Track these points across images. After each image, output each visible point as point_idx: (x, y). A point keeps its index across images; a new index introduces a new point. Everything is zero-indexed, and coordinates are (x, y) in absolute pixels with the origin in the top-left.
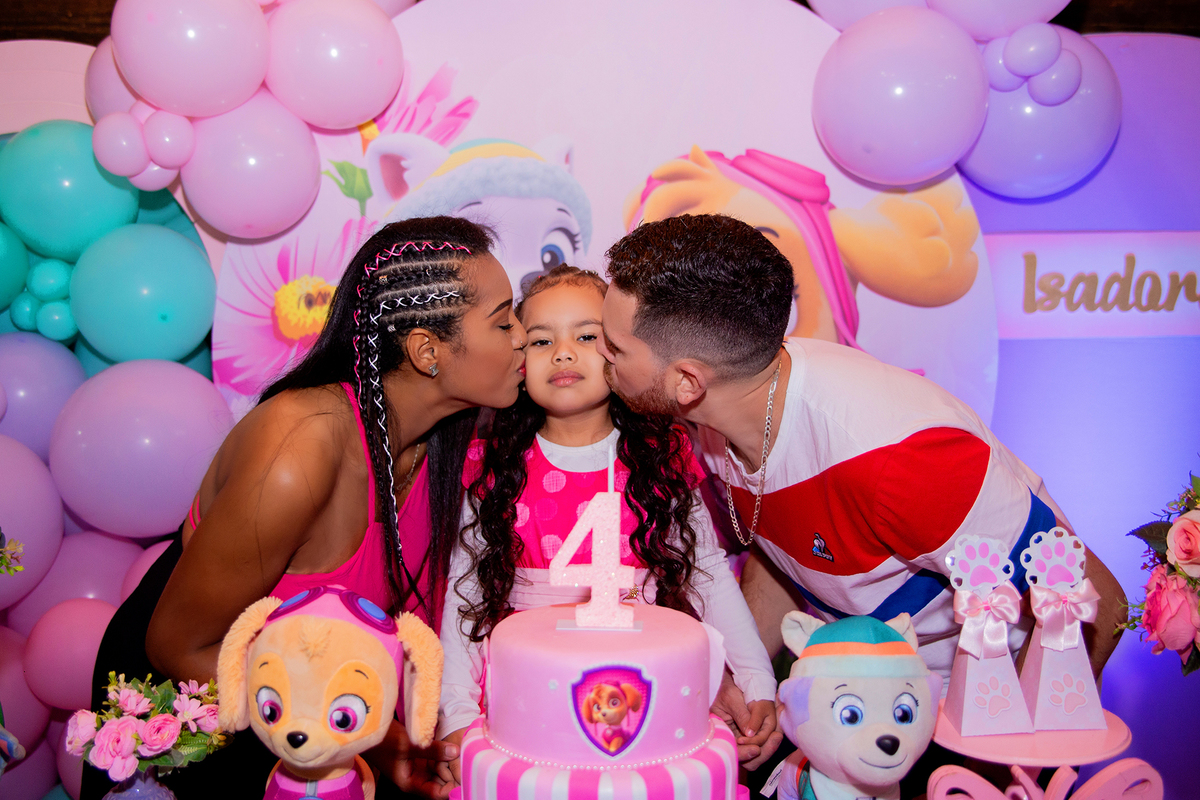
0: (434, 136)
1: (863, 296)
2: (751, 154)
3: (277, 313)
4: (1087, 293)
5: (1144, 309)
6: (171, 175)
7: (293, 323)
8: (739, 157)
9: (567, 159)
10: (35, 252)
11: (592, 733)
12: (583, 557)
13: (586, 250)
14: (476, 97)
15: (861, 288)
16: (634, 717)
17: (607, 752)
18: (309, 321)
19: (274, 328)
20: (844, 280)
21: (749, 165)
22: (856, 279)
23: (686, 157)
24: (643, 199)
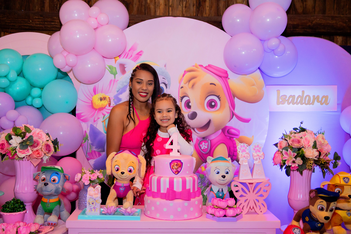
0: (133, 60)
1: (236, 100)
2: (209, 65)
3: (93, 102)
4: (292, 100)
5: (307, 104)
6: (70, 68)
7: (96, 105)
8: (207, 66)
9: (165, 66)
10: (32, 86)
11: (173, 171)
13: (169, 87)
14: (143, 51)
15: (235, 98)
17: (175, 174)
18: (101, 104)
19: (92, 106)
20: (231, 96)
21: (209, 68)
22: (234, 96)
23: (194, 66)
24: (183, 76)
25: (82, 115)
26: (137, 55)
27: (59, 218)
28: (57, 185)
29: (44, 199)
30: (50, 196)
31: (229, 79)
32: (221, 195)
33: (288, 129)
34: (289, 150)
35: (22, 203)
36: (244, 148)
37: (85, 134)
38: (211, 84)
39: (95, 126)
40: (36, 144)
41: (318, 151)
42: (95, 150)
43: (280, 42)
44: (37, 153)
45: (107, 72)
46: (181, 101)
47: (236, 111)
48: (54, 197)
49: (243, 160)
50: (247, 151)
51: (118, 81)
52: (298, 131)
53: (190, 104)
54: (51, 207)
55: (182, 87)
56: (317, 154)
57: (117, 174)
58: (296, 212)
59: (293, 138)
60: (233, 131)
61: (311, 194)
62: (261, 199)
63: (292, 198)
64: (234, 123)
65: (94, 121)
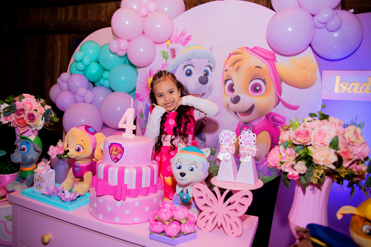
0: (182, 44)
1: (283, 85)
8: (253, 48)
11: (112, 157)
13: (214, 70)
14: (191, 35)
15: (283, 82)
16: (120, 155)
17: (114, 162)
20: (278, 81)
22: (282, 80)
23: (239, 49)
24: (228, 59)
25: (140, 95)
26: (186, 40)
31: (276, 61)
32: (185, 197)
37: (141, 112)
38: (256, 67)
41: (337, 153)
46: (225, 84)
47: (283, 97)
51: (169, 65)
52: (316, 118)
53: (234, 88)
55: (226, 70)
60: (278, 118)
64: (280, 110)
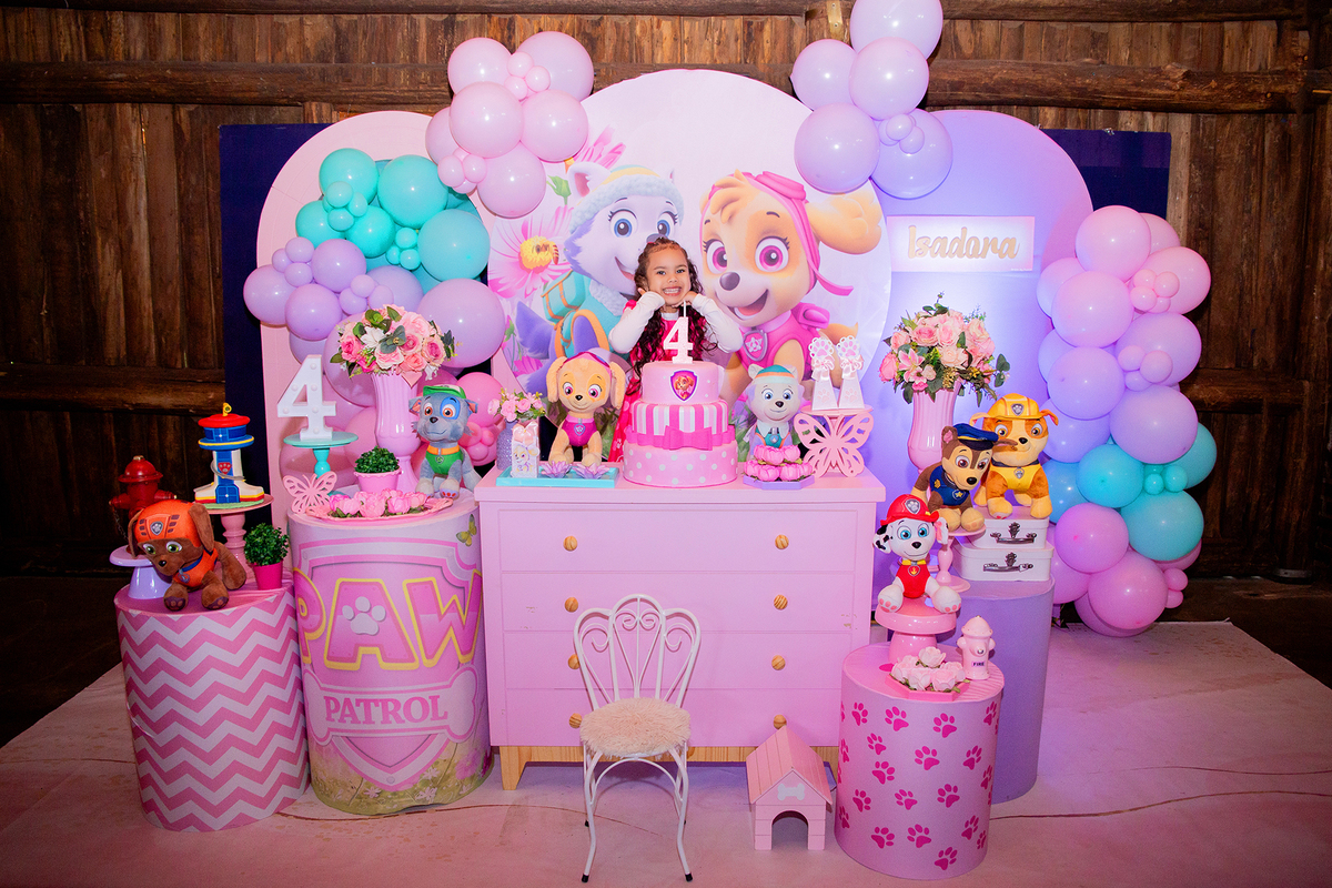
0: (602, 164)
1: (822, 248)
2: (765, 174)
3: (521, 255)
4: (941, 248)
5: (971, 257)
6: (474, 185)
7: (529, 261)
8: (760, 176)
9: (671, 176)
10: (397, 224)
11: (677, 393)
12: (675, 339)
13: (680, 221)
15: (821, 243)
16: (692, 388)
17: (682, 399)
18: (538, 260)
19: (520, 263)
20: (813, 240)
21: (765, 180)
22: (819, 239)
23: (732, 175)
24: (710, 197)
25: (500, 282)
26: (613, 154)
27: (462, 485)
28: (454, 422)
29: (431, 449)
30: (443, 441)
32: (775, 440)
33: (914, 308)
34: (911, 350)
35: (392, 456)
36: (823, 348)
37: (508, 322)
38: (769, 213)
39: (527, 305)
40: (411, 343)
41: (967, 352)
42: (529, 354)
43: (914, 124)
44: (413, 359)
45: (550, 194)
46: (706, 251)
47: (822, 272)
48: (449, 445)
49: (819, 373)
50: (829, 354)
51: (573, 211)
52: (933, 312)
53: (725, 257)
54: (445, 463)
55: (708, 221)
56: (965, 357)
57: (568, 401)
58: (921, 472)
59: (921, 326)
60: (815, 313)
61: (945, 437)
62: (853, 448)
63: (915, 445)
64: (818, 298)
65: (526, 295)
